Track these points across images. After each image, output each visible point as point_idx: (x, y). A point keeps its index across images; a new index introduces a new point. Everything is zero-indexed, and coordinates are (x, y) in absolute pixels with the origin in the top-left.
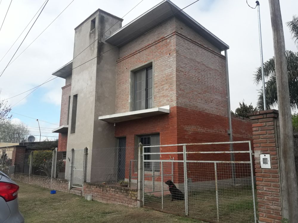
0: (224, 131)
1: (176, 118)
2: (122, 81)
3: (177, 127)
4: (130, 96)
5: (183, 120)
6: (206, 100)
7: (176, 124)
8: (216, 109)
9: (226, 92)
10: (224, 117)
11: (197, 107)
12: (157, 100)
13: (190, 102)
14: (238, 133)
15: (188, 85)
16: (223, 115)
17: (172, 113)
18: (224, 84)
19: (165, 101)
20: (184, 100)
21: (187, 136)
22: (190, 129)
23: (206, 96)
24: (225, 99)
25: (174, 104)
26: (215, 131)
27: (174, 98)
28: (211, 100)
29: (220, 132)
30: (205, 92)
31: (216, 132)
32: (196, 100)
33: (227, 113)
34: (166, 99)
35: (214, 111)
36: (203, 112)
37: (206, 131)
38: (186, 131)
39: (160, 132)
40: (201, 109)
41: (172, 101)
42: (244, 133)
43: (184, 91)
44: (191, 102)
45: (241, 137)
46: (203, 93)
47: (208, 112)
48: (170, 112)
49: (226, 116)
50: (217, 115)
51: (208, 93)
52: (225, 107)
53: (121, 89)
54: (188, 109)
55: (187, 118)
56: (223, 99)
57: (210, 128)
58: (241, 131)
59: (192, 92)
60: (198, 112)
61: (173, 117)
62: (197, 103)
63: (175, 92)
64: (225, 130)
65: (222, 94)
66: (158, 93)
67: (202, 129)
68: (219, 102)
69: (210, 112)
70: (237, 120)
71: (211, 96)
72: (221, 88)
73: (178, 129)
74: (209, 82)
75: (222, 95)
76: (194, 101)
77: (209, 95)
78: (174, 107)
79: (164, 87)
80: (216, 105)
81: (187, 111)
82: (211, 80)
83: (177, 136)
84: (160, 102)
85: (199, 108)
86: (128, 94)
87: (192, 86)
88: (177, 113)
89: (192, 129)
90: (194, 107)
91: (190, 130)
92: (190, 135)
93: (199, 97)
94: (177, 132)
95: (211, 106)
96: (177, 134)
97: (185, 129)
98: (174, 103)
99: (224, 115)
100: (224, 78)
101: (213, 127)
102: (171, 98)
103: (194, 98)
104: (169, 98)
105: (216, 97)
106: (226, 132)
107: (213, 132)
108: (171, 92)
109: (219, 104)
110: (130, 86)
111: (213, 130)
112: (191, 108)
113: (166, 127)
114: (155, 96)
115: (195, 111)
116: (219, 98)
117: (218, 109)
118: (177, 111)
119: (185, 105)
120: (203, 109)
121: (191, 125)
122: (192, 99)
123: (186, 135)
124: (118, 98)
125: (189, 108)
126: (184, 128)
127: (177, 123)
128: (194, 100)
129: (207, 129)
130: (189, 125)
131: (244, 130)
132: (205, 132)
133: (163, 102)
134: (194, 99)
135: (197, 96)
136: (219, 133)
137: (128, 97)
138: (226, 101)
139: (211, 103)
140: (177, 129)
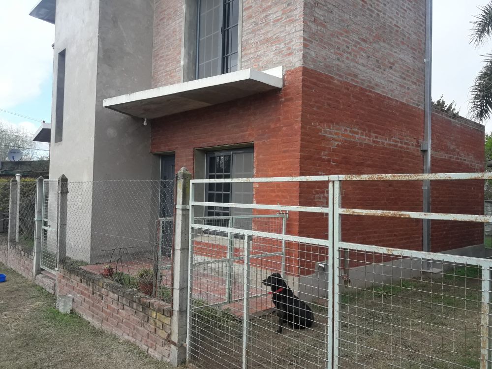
0: (414, 143)
1: (301, 102)
2: (166, 13)
3: (302, 127)
4: (183, 50)
5: (319, 108)
6: (377, 61)
7: (299, 119)
8: (400, 86)
9: (423, 46)
10: (417, 110)
11: (356, 76)
12: (250, 54)
13: (338, 59)
14: (442, 150)
15: (336, 10)
16: (413, 103)
17: (289, 88)
18: (421, 26)
19: (271, 55)
20: (324, 53)
21: (326, 152)
22: (336, 134)
23: (380, 49)
24: (420, 65)
25: (297, 62)
26: (394, 141)
27: (297, 43)
28: (390, 63)
29: (405, 146)
30: (378, 38)
31: (396, 146)
32: (355, 56)
33: (423, 101)
34: (274, 48)
35: (397, 92)
36: (370, 91)
37: (374, 142)
38: (324, 138)
39: (256, 143)
40: (366, 84)
41: (290, 54)
42: (454, 150)
43: (325, 26)
44: (343, 62)
45: (446, 158)
46: (371, 40)
47: (383, 92)
48: (284, 85)
49: (420, 107)
50: (402, 103)
51: (384, 42)
52: (419, 85)
53: (163, 35)
54: (332, 78)
55: (329, 105)
56: (417, 63)
57: (384, 135)
58: (449, 144)
59: (346, 32)
60: (358, 89)
61: (291, 100)
62: (356, 65)
63: (299, 25)
64: (415, 140)
65: (415, 50)
66: (252, 35)
67: (364, 137)
68: (408, 71)
69: (386, 93)
70: (443, 118)
71: (391, 50)
72: (414, 36)
73: (302, 134)
74: (387, 13)
75: (414, 53)
76: (351, 58)
77: (386, 49)
78: (296, 69)
79: (269, 15)
80: (401, 77)
81: (329, 82)
82: (393, 9)
83: (301, 151)
84: (257, 59)
85: (362, 80)
86: (179, 46)
87: (347, 16)
88: (304, 86)
89: (340, 136)
90: (350, 74)
91: (335, 137)
92: (334, 150)
93: (362, 49)
94: (300, 142)
95: (390, 77)
96: (299, 147)
97: (323, 133)
98: (295, 60)
99: (417, 105)
100: (421, 10)
101: (391, 131)
102: (288, 43)
103: (350, 50)
104: (282, 45)
105: (402, 56)
106: (418, 145)
107: (390, 145)
108: (289, 26)
109: (407, 75)
110: (183, 24)
111: (390, 140)
112: (341, 76)
113: (272, 126)
114: (244, 44)
115: (351, 85)
116: (409, 61)
117: (405, 87)
118: (303, 80)
119: (327, 66)
120: (370, 83)
121: (337, 124)
122: (344, 51)
123: (324, 149)
124: (157, 58)
125: (336, 77)
126: (320, 131)
127: (302, 115)
128: (349, 55)
129: (376, 137)
130: (332, 122)
131: (454, 143)
132: (371, 144)
133: (265, 59)
134: (350, 53)
135: (358, 46)
136: (404, 148)
137: (180, 53)
138: (422, 70)
139: (391, 71)
140: (300, 133)
